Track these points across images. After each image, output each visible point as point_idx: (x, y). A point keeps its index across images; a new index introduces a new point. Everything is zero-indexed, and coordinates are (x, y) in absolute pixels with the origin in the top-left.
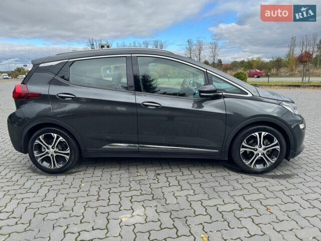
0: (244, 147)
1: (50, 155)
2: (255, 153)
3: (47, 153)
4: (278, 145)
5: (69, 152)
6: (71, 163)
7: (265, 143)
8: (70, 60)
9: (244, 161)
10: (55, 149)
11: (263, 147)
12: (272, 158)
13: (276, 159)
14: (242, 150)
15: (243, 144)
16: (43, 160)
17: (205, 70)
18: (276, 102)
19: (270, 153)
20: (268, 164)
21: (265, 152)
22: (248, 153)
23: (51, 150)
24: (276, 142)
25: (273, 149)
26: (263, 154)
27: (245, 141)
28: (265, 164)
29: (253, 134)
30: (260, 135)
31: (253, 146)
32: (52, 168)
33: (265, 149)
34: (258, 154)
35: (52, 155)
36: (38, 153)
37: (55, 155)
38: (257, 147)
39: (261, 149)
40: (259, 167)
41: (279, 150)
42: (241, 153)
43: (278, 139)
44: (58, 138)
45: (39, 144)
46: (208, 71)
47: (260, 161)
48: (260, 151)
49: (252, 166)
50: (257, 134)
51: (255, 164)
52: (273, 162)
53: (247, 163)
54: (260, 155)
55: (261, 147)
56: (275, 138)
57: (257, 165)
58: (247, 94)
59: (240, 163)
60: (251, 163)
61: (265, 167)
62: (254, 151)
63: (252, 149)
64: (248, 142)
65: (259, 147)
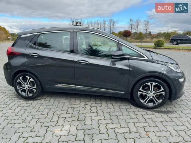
0: (140, 91)
1: (25, 89)
2: (148, 95)
3: (24, 87)
4: (164, 92)
5: (36, 87)
6: (37, 94)
7: (155, 89)
8: (38, 33)
9: (141, 100)
10: (28, 85)
11: (153, 92)
12: (159, 100)
13: (162, 100)
14: (139, 93)
15: (140, 89)
16: (21, 91)
17: (118, 41)
18: (163, 63)
19: (158, 96)
20: (157, 104)
21: (154, 95)
22: (144, 95)
23: (26, 85)
24: (162, 89)
25: (160, 94)
26: (153, 97)
27: (141, 87)
28: (154, 103)
29: (147, 84)
30: (152, 84)
31: (147, 91)
32: (27, 96)
33: (155, 93)
34: (150, 97)
35: (26, 88)
36: (19, 87)
37: (28, 88)
38: (149, 92)
39: (152, 93)
40: (151, 105)
41: (164, 95)
42: (139, 95)
43: (163, 87)
44: (30, 79)
45: (20, 82)
46: (119, 42)
47: (151, 101)
48: (151, 94)
49: (146, 104)
50: (149, 83)
51: (148, 103)
52: (160, 102)
53: (143, 102)
54: (151, 97)
55: (152, 92)
56: (162, 87)
57: (149, 103)
58: (144, 57)
59: (138, 101)
60: (145, 102)
61: (154, 105)
62: (147, 95)
63: (146, 93)
64: (143, 89)
65: (151, 92)
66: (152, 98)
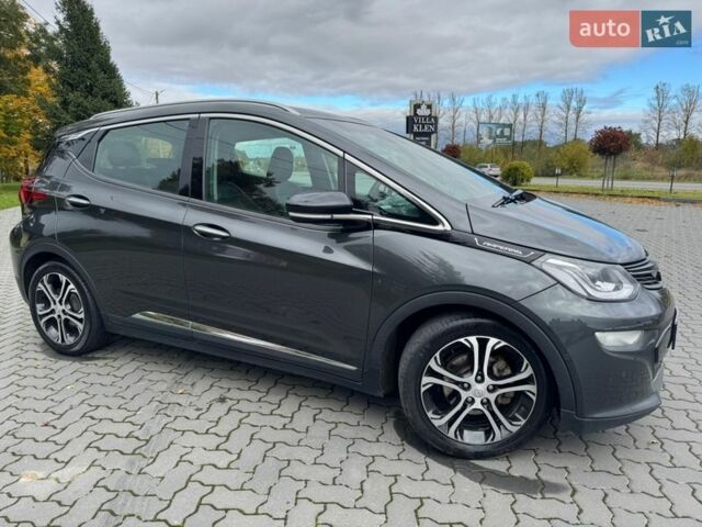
0: (432, 373)
1: (56, 316)
2: (464, 395)
3: (53, 311)
4: (533, 383)
5: (82, 316)
7: (495, 369)
9: (430, 415)
10: (63, 307)
11: (488, 381)
12: (512, 419)
13: (523, 422)
14: (427, 380)
15: (432, 364)
16: (47, 324)
17: (341, 153)
19: (508, 401)
20: (499, 435)
21: (492, 397)
22: (446, 393)
23: (59, 306)
24: (527, 372)
25: (516, 392)
26: (486, 403)
27: (437, 355)
28: (489, 432)
29: (462, 340)
30: (482, 344)
31: (461, 376)
32: (60, 341)
33: (496, 388)
34: (473, 401)
35: (59, 316)
36: (43, 308)
37: (63, 317)
38: (470, 379)
39: (481, 387)
40: (473, 438)
41: (534, 398)
42: (423, 389)
43: (533, 363)
44: (67, 284)
46: (347, 156)
47: (476, 421)
48: (478, 392)
49: (451, 434)
50: (473, 340)
51: (460, 429)
52: (514, 429)
53: (439, 422)
54: (478, 405)
55: (482, 380)
56: (526, 362)
57: (466, 432)
59: (419, 418)
60: (450, 423)
61: (489, 442)
62: (461, 391)
63: (457, 383)
64: (446, 362)
65: (477, 381)
66: (480, 407)
